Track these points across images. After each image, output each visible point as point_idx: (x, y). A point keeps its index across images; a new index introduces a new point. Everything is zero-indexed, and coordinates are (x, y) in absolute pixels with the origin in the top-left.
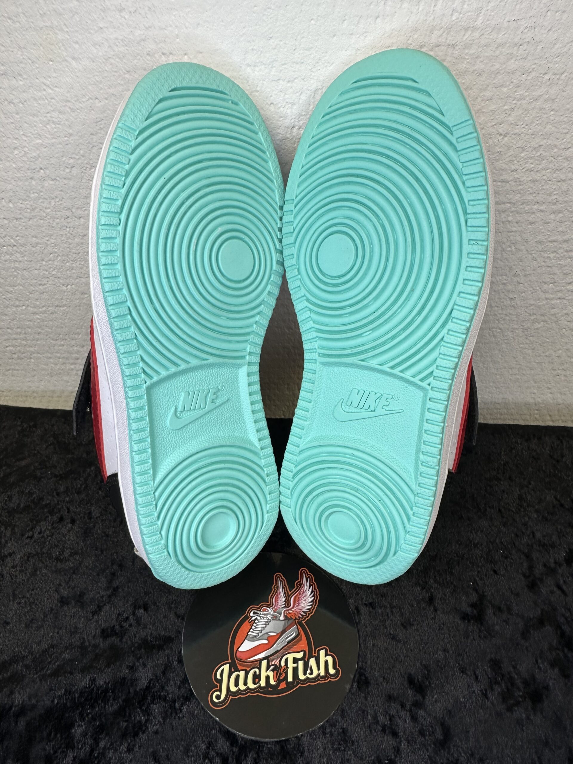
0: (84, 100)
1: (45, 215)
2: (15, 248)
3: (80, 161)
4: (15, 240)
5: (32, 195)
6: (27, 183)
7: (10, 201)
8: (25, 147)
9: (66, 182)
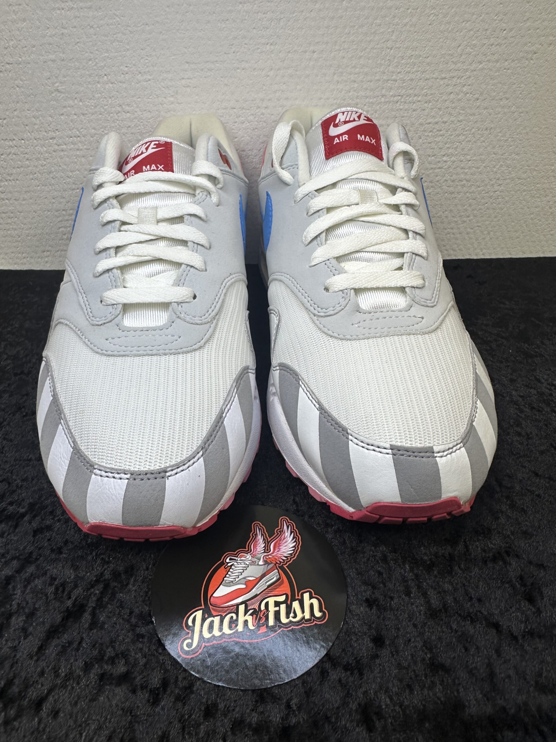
0: (139, 25)
1: (103, 111)
2: (79, 138)
3: (131, 70)
4: (80, 132)
5: (97, 96)
6: (94, 86)
7: (81, 101)
8: (97, 58)
9: (120, 84)
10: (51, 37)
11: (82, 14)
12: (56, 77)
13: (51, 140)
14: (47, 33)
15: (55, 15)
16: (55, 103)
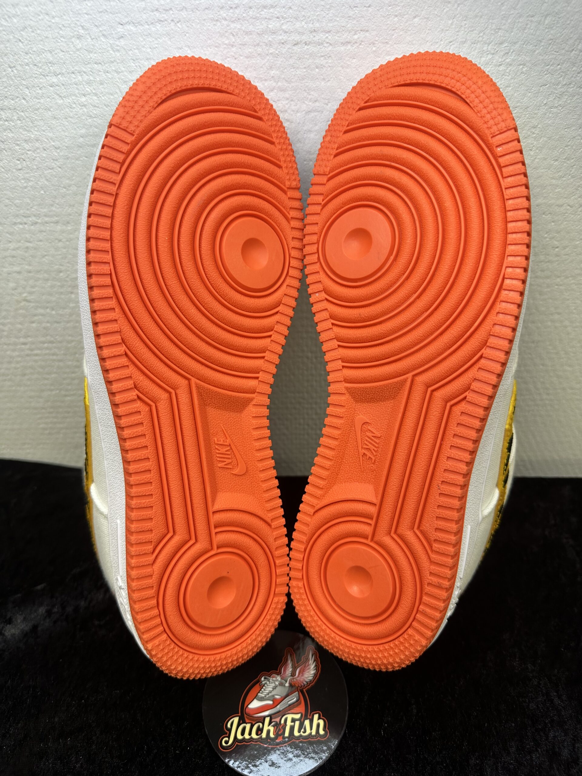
10: (14, 250)
11: (48, 228)
12: (24, 288)
13: (23, 346)
14: (10, 246)
15: (17, 229)
16: (24, 312)
